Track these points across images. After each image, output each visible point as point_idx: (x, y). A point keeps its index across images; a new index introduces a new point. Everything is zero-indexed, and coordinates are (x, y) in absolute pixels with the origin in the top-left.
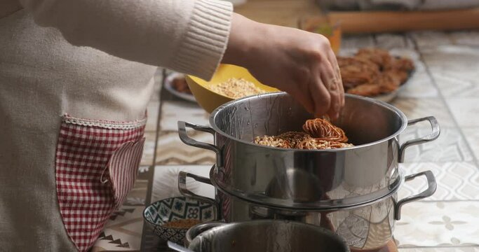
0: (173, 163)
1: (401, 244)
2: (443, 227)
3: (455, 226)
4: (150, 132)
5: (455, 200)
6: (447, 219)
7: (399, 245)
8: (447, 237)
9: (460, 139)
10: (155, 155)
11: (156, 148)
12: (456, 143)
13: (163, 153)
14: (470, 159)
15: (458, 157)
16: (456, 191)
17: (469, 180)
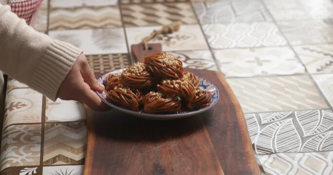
0: (61, 29)
1: (227, 76)
2: (255, 64)
3: (264, 63)
4: (43, 9)
5: (262, 47)
6: (257, 59)
7: (226, 77)
8: (258, 71)
9: (262, 7)
10: (48, 24)
11: (48, 19)
12: (260, 10)
13: (53, 23)
14: (270, 19)
15: (262, 18)
16: (262, 41)
17: (271, 33)
